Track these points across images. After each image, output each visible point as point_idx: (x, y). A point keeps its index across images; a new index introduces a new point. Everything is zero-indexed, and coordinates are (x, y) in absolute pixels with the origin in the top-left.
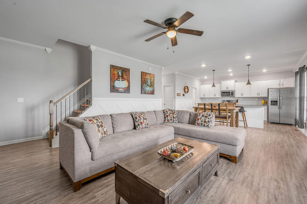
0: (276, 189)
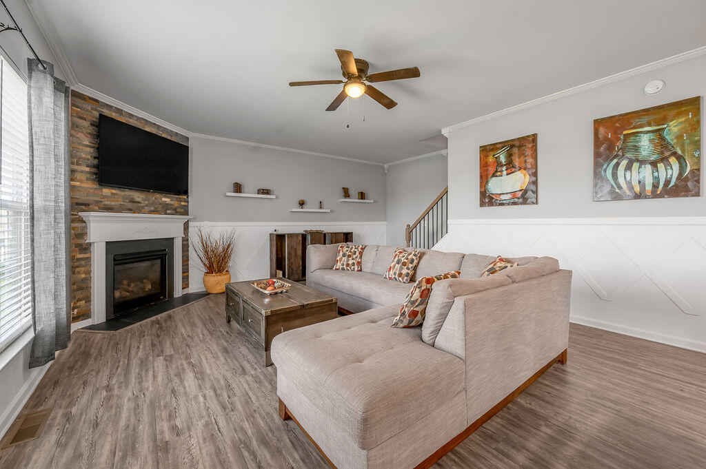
0: (175, 408)
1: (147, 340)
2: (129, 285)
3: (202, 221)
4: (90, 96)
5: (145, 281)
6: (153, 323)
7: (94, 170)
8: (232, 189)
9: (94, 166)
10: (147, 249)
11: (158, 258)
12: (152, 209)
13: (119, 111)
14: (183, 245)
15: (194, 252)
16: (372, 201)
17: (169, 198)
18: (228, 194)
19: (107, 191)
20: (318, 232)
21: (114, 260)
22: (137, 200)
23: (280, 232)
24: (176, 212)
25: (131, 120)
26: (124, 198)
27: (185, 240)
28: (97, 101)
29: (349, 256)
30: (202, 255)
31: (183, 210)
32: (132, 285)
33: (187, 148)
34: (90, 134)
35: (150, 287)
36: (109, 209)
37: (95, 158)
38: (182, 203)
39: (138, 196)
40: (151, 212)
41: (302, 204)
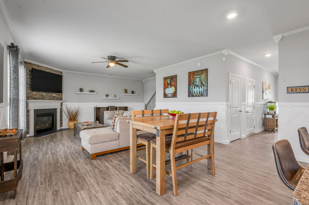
1: (48, 139)
2: (41, 125)
3: (67, 102)
4: (29, 62)
5: (46, 123)
6: (50, 136)
7: (30, 86)
8: (79, 91)
9: (30, 85)
10: (47, 112)
11: (51, 116)
12: (49, 98)
13: (38, 66)
14: (60, 111)
15: (64, 114)
16: (137, 95)
17: (55, 94)
18: (77, 92)
19: (34, 93)
20: (113, 107)
21: (37, 116)
22: (44, 95)
23: (98, 106)
24: (58, 99)
25: (42, 68)
26: (40, 95)
27: (61, 110)
28: (31, 63)
29: (118, 115)
30: (67, 114)
31: (60, 99)
32: (42, 124)
33: (62, 76)
34: (29, 74)
35: (48, 125)
36: (35, 99)
37: (30, 82)
38: (60, 96)
39: (44, 94)
40: (49, 99)
41: (107, 96)
